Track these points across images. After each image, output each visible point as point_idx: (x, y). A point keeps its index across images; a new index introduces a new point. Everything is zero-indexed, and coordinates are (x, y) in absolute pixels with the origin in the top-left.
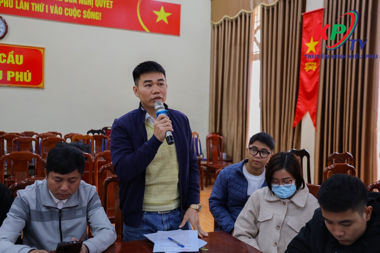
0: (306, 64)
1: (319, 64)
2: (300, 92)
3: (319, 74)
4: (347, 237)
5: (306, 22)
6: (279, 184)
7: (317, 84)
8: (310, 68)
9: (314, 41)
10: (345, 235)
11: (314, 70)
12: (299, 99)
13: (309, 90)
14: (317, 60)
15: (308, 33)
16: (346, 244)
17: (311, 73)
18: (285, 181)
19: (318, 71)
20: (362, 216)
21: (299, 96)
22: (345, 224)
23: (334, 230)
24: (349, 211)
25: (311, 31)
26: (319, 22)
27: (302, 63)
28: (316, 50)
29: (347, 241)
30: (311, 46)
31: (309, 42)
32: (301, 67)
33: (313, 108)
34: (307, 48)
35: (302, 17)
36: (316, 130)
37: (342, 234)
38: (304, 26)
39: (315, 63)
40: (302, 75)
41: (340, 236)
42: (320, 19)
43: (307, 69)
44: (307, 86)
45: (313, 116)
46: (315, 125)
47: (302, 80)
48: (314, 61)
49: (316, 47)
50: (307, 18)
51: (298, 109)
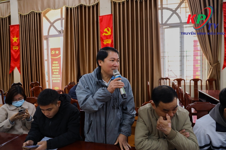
0: (13, 47)
1: (19, 47)
2: (11, 59)
3: (20, 51)
4: (50, 115)
5: (11, 29)
6: (17, 101)
7: (19, 55)
8: (15, 48)
9: (16, 37)
10: (49, 114)
11: (17, 49)
12: (11, 62)
13: (16, 58)
14: (18, 45)
15: (13, 34)
16: (51, 118)
17: (16, 51)
18: (19, 99)
19: (19, 50)
20: (56, 105)
21: (11, 60)
22: (49, 110)
23: (45, 113)
24: (50, 104)
25: (14, 33)
26: (18, 30)
27: (11, 46)
28: (17, 41)
29: (50, 116)
30: (15, 39)
31: (14, 37)
32: (11, 48)
33: (18, 65)
34: (13, 40)
35: (9, 27)
36: (21, 74)
37: (48, 114)
38: (11, 31)
39: (18, 47)
40: (12, 51)
41: (47, 115)
42: (18, 29)
43: (14, 49)
44: (15, 56)
45: (19, 68)
46: (20, 72)
47: (12, 53)
48: (17, 46)
49: (17, 40)
50: (12, 27)
51: (11, 66)
